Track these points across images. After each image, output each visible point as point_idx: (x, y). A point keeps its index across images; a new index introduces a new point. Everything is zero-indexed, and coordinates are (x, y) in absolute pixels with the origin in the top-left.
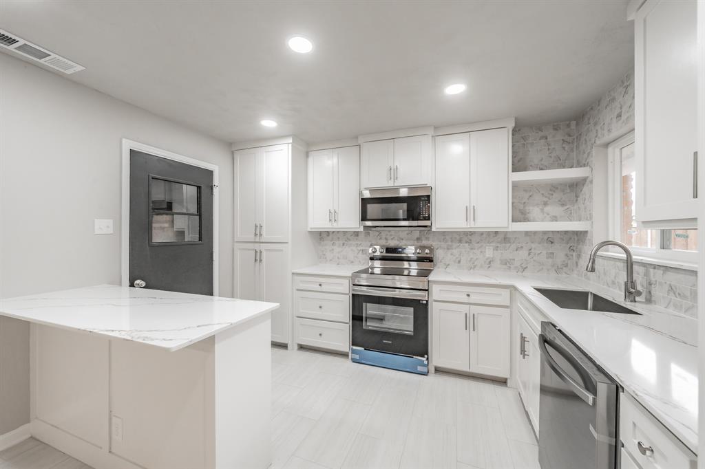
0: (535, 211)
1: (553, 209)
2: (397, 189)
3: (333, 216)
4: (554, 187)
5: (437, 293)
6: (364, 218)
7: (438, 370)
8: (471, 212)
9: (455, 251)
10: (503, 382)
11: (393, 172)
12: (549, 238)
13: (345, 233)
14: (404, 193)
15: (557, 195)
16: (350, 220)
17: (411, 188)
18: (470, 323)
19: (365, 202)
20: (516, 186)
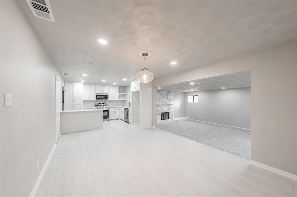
0: (120, 98)
1: (122, 97)
2: (103, 94)
3: (89, 97)
4: (123, 95)
5: (110, 109)
6: (97, 98)
7: (111, 120)
8: (114, 98)
9: (110, 103)
10: (118, 119)
11: (102, 91)
12: (122, 101)
13: (89, 101)
14: (104, 94)
15: (123, 96)
16: (94, 98)
17: (106, 94)
18: (115, 112)
19: (97, 95)
20: (119, 94)
